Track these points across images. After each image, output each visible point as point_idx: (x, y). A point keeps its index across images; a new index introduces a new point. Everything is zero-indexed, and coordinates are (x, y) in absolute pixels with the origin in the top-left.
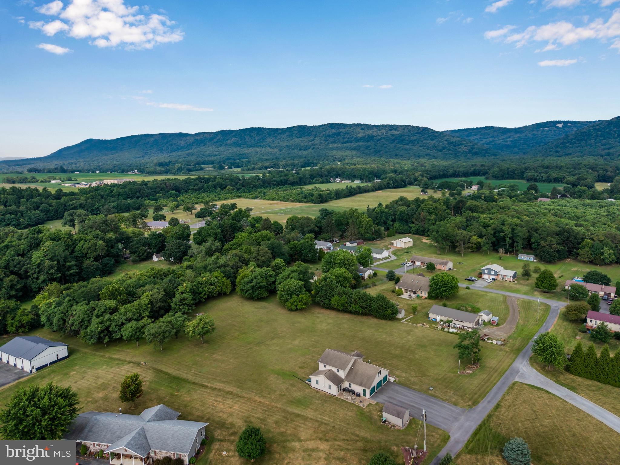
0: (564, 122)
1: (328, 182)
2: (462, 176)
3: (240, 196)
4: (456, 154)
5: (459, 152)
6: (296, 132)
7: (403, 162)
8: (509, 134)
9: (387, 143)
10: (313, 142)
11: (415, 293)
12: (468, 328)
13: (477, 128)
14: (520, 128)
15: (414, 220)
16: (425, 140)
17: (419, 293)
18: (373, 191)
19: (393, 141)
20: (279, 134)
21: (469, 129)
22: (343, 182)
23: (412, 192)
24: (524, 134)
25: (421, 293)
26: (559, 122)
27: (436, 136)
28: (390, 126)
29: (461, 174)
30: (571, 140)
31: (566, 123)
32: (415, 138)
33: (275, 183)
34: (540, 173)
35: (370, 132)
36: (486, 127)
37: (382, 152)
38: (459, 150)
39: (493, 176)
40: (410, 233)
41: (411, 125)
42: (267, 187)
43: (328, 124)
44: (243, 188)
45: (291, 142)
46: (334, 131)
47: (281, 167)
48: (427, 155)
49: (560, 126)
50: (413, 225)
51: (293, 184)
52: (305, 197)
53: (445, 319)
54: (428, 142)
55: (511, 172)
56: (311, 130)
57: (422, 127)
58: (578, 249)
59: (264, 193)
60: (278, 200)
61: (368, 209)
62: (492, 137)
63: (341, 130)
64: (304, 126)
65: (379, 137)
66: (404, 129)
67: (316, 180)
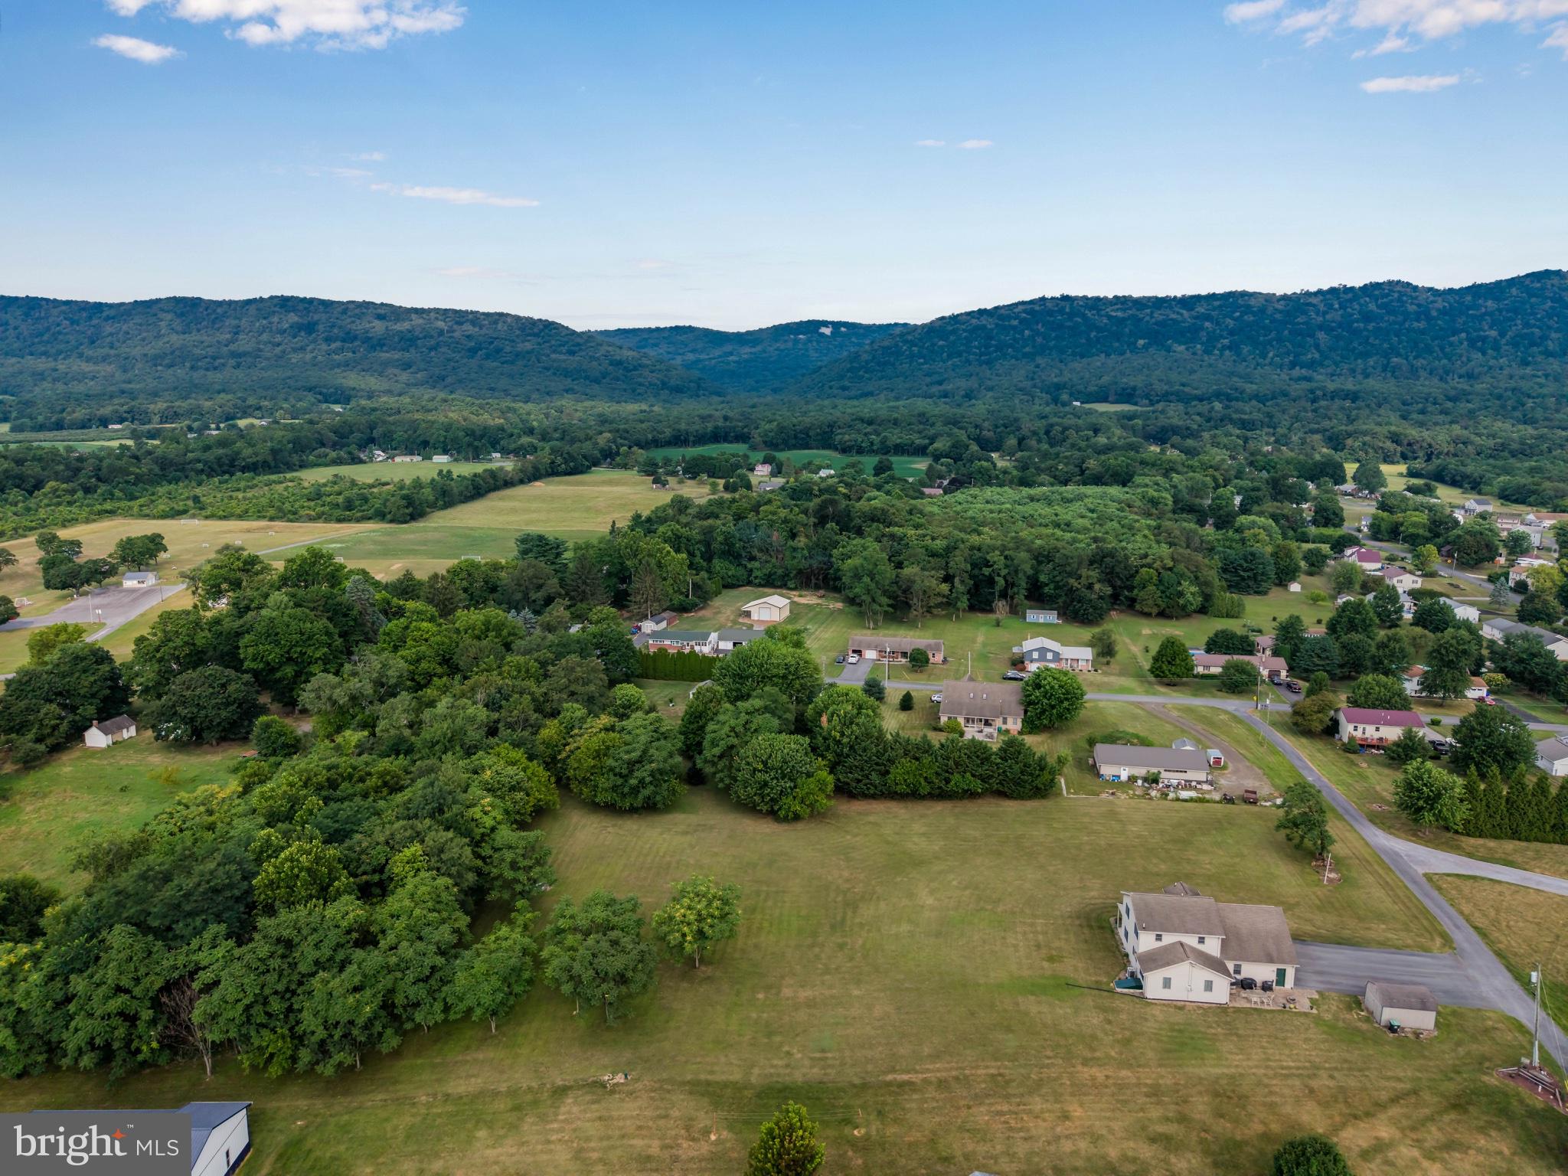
0: (832, 323)
1: (355, 461)
2: (695, 444)
3: (112, 513)
4: (634, 391)
5: (641, 384)
6: (169, 316)
7: (523, 408)
8: (728, 348)
9: (457, 356)
10: (232, 347)
11: (987, 723)
12: (1199, 783)
13: (658, 329)
14: (748, 333)
15: (755, 552)
16: (554, 352)
17: (999, 723)
18: (522, 482)
19: (473, 352)
20: (108, 318)
21: (639, 330)
22: (398, 459)
23: (624, 484)
24: (759, 348)
25: (1005, 722)
26: (825, 323)
27: (579, 344)
28: (455, 311)
29: (692, 438)
30: (867, 362)
31: (836, 325)
32: (528, 346)
33: (200, 466)
34: (866, 434)
35: (403, 326)
36: (677, 327)
37: (449, 380)
38: (641, 380)
39: (765, 442)
40: (749, 583)
41: (513, 313)
42: (177, 480)
43: (272, 298)
44: (103, 488)
45: (155, 348)
46: (293, 318)
47: (157, 418)
48: (567, 391)
49: (827, 331)
50: (757, 564)
51: (254, 468)
52: (349, 505)
53: (1141, 771)
54: (563, 357)
55: (801, 432)
56: (219, 310)
57: (540, 320)
58: (1131, 588)
59: (196, 499)
60: (259, 518)
61: (612, 531)
62: (693, 351)
63: (316, 317)
64: (193, 299)
65: (433, 342)
66: (496, 322)
67: (319, 456)
